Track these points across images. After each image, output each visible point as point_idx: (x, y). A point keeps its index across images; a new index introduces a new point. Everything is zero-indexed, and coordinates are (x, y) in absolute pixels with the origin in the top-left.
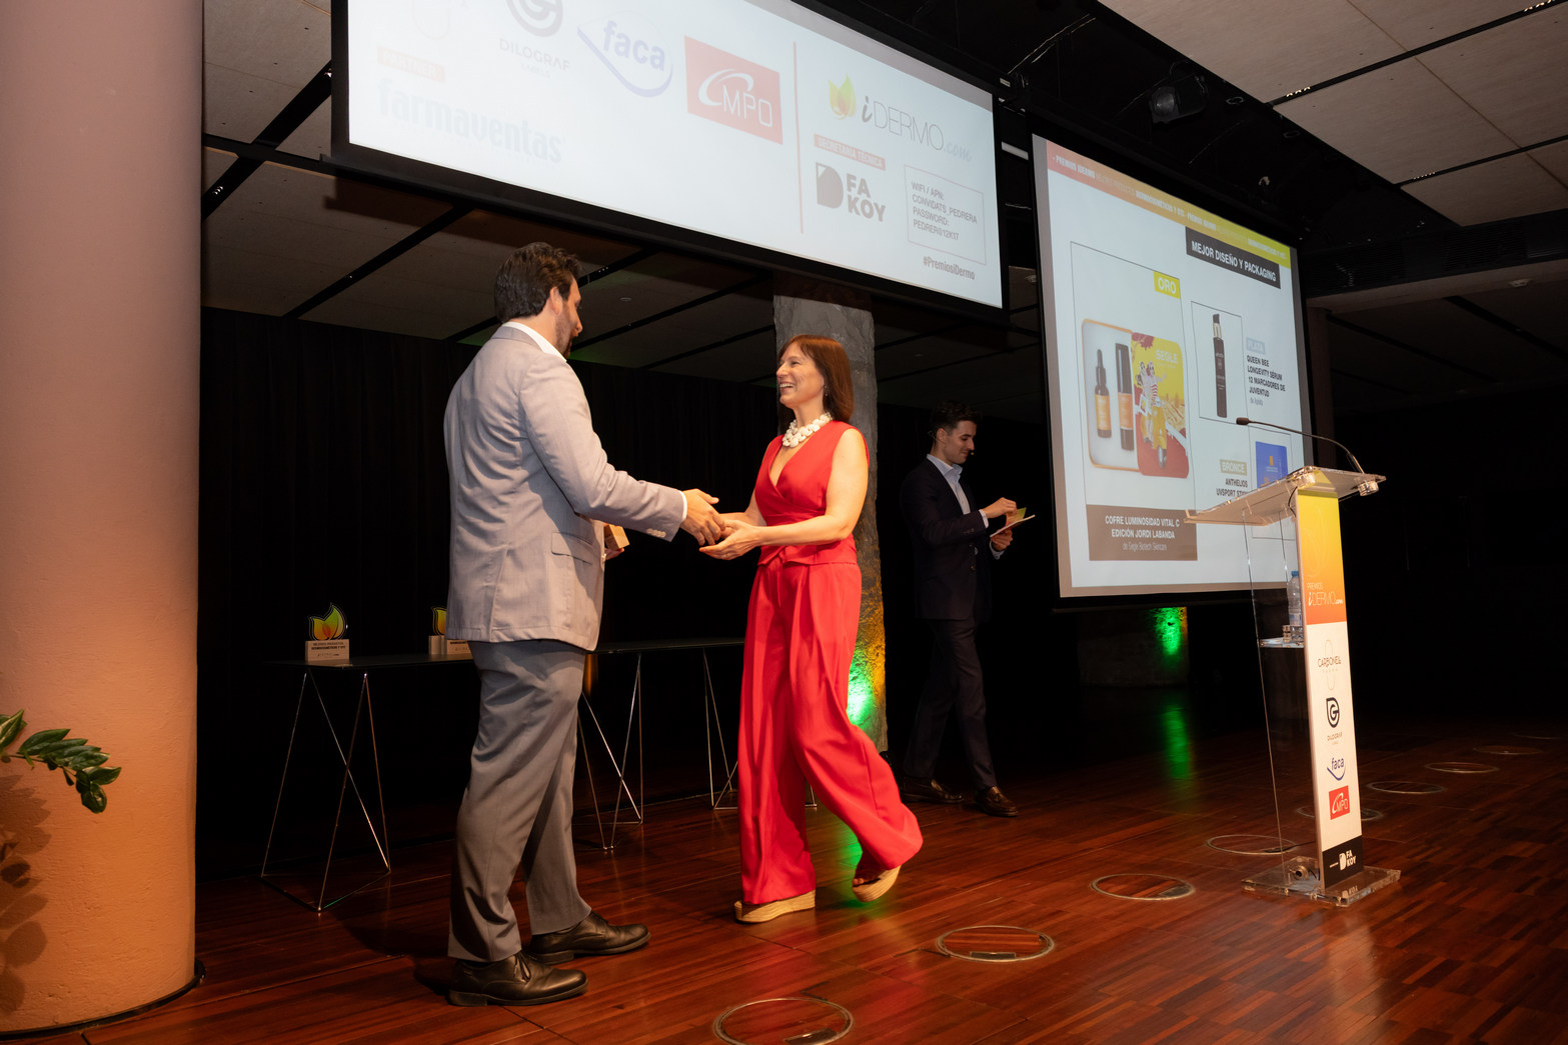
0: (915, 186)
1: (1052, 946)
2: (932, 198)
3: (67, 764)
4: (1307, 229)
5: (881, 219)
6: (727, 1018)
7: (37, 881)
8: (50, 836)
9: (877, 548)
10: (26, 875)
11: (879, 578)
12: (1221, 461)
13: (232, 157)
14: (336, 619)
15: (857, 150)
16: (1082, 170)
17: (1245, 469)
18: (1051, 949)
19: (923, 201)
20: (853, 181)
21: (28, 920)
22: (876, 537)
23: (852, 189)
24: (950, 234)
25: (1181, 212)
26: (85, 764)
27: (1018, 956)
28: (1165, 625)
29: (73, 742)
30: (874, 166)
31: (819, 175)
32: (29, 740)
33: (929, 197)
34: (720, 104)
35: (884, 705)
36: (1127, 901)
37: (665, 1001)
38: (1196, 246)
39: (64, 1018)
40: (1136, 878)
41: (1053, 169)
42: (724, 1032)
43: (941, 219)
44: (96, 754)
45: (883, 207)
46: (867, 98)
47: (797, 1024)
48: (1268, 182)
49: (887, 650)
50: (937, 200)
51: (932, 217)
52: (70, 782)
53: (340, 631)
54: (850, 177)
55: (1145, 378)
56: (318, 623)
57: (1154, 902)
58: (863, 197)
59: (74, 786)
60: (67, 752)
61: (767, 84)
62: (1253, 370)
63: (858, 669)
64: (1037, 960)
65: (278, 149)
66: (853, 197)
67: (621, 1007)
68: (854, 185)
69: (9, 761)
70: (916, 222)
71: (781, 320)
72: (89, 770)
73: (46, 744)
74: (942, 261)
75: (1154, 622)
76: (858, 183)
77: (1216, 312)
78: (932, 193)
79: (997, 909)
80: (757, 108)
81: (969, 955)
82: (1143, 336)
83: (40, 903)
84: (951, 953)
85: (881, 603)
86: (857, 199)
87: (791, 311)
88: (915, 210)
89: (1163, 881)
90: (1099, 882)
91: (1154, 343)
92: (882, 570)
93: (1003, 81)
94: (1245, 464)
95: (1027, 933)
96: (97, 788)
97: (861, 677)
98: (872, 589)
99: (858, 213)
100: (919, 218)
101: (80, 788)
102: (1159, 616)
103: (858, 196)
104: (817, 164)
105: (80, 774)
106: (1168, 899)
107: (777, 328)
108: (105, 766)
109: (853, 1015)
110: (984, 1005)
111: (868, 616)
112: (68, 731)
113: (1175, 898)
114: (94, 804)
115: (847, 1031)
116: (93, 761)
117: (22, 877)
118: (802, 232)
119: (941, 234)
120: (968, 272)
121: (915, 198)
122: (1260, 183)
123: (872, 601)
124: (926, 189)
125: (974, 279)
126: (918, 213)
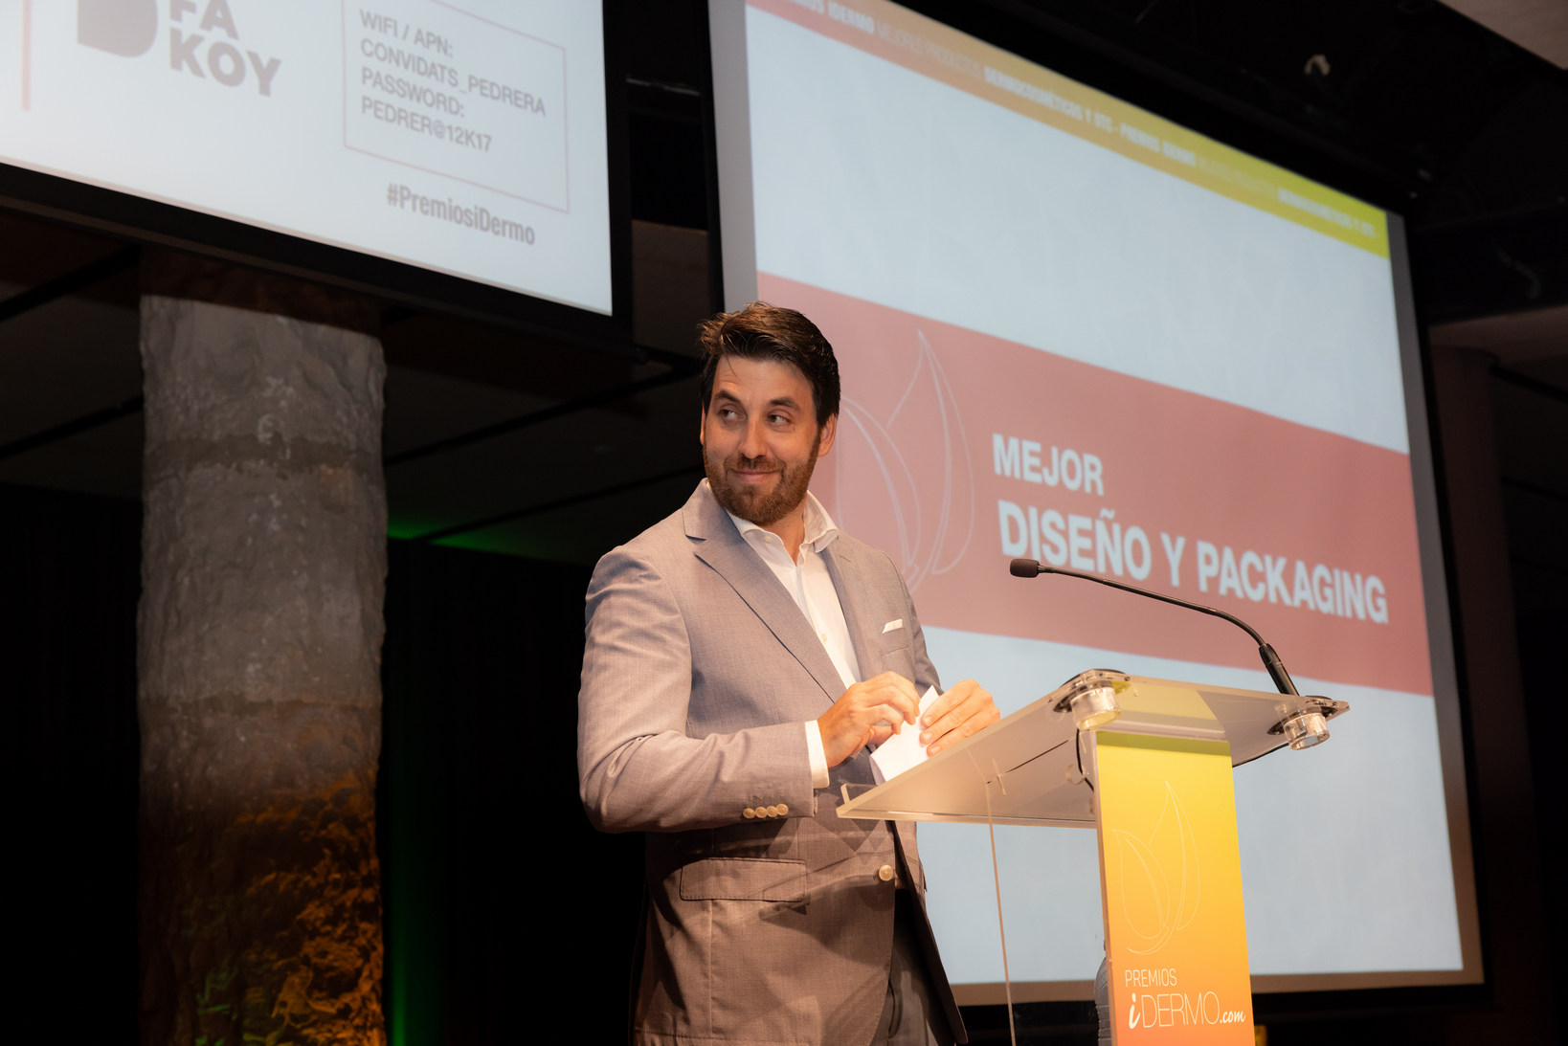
0: (368, 20)
2: (418, 50)
4: (1423, 174)
5: (265, 90)
16: (838, 12)
19: (392, 55)
23: (186, 14)
24: (466, 137)
33: (411, 48)
43: (439, 100)
45: (275, 64)
48: (1325, 68)
50: (432, 55)
51: (417, 94)
58: (218, 35)
66: (185, 37)
68: (192, 8)
70: (367, 104)
71: (154, 347)
74: (443, 198)
78: (418, 39)
86: (196, 40)
88: (367, 75)
98: (347, 998)
99: (196, 70)
100: (377, 94)
103: (202, 32)
118: (26, 106)
119: (440, 135)
120: (512, 225)
121: (369, 48)
122: (1308, 69)
123: (344, 1027)
124: (401, 30)
125: (531, 242)
126: (374, 85)
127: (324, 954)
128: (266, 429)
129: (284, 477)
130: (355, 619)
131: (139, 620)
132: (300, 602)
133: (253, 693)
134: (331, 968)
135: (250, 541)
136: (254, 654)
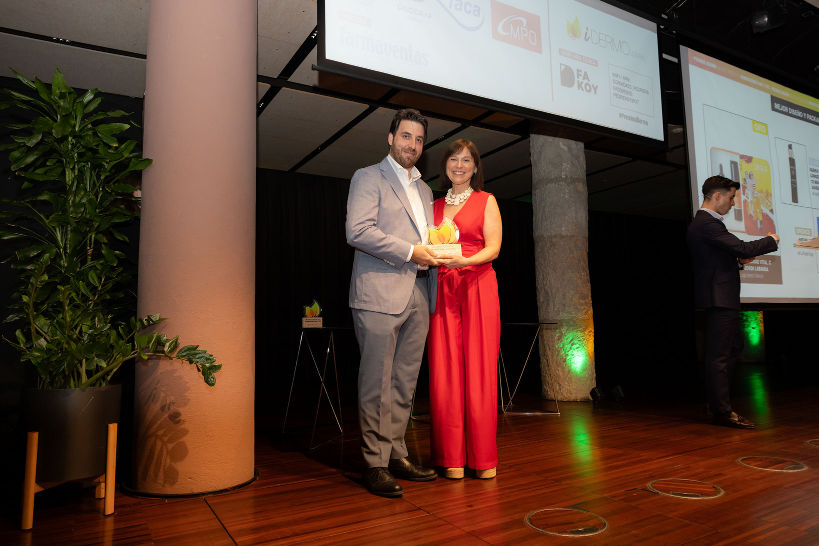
0: (614, 75)
1: (723, 493)
3: (198, 362)
5: (595, 93)
6: (533, 516)
7: (184, 422)
8: (190, 400)
9: (588, 278)
10: (180, 418)
11: (590, 294)
12: (796, 228)
13: (268, 86)
14: (316, 308)
15: (582, 56)
16: (708, 64)
17: (811, 233)
18: (722, 494)
19: (619, 83)
20: (580, 73)
21: (180, 440)
22: (588, 272)
23: (580, 77)
24: (634, 101)
25: (767, 87)
26: (206, 362)
27: (702, 496)
28: (750, 328)
29: (200, 352)
30: (591, 64)
31: (562, 70)
32: (181, 350)
33: (622, 81)
34: (508, 34)
35: (594, 363)
36: (763, 471)
37: (495, 505)
38: (777, 106)
39: (196, 491)
40: (766, 459)
41: (692, 64)
42: (532, 524)
43: (628, 93)
44: (211, 358)
45: (597, 86)
46: (587, 29)
47: (573, 523)
49: (595, 333)
50: (626, 82)
51: (623, 91)
52: (199, 370)
53: (318, 313)
54: (578, 71)
55: (748, 180)
56: (308, 309)
57: (782, 473)
58: (586, 81)
59: (201, 373)
60: (197, 357)
61: (534, 23)
62: (814, 176)
63: (579, 343)
64: (714, 499)
65: (289, 80)
66: (580, 82)
67: (470, 506)
68: (581, 76)
69: (172, 359)
70: (615, 94)
71: (535, 158)
72: (208, 365)
73: (188, 352)
74: (630, 116)
75: (744, 326)
76: (583, 74)
77: (790, 143)
78: (623, 78)
79: (683, 470)
80: (528, 35)
81: (670, 493)
82: (746, 156)
83: (185, 432)
84: (657, 491)
85: (592, 308)
86: (582, 83)
87: (540, 153)
88: (614, 88)
89: (784, 462)
90: (743, 460)
91: (753, 160)
92: (591, 290)
93: (663, 16)
94: (810, 230)
95: (704, 484)
96: (211, 374)
97: (581, 347)
99: (583, 90)
101: (203, 374)
102: (747, 323)
103: (583, 81)
104: (561, 64)
105: (203, 366)
106: (791, 471)
107: (532, 163)
108: (215, 364)
109: (607, 521)
110: (687, 521)
111: (585, 314)
112: (198, 346)
113: (796, 471)
114: (209, 382)
115: (605, 529)
116: (209, 361)
117: (178, 419)
118: (553, 100)
119: (629, 101)
120: (644, 121)
121: (614, 81)
122: (815, 69)
123: (587, 306)
124: (620, 76)
125: (647, 125)
126: (616, 89)
127: (581, 291)
128: (564, 175)
129: (568, 185)
130: (584, 217)
131: (534, 219)
132: (573, 213)
133: (564, 234)
134: (582, 293)
135: (561, 200)
136: (564, 225)
